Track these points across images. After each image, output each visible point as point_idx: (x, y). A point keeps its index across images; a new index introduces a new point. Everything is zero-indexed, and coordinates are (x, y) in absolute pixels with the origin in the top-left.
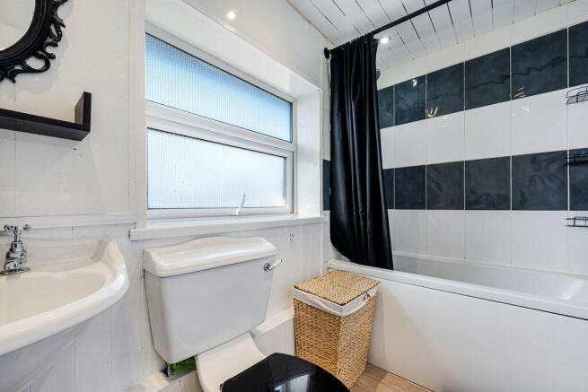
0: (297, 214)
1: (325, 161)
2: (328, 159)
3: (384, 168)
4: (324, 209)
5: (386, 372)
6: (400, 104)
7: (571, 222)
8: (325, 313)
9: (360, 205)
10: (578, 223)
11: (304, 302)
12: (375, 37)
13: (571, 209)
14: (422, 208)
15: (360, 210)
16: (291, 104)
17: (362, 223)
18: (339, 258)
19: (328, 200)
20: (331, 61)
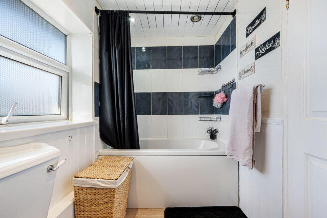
0: (72, 120)
1: (96, 83)
2: (98, 82)
3: (135, 92)
4: (95, 116)
5: (137, 209)
6: (138, 58)
7: (200, 119)
8: (103, 189)
9: (121, 113)
10: (202, 119)
11: (83, 186)
12: (130, 15)
13: (200, 114)
14: (149, 114)
15: (121, 116)
16: (66, 36)
17: (122, 124)
18: (105, 148)
19: (98, 109)
20: (100, 18)
